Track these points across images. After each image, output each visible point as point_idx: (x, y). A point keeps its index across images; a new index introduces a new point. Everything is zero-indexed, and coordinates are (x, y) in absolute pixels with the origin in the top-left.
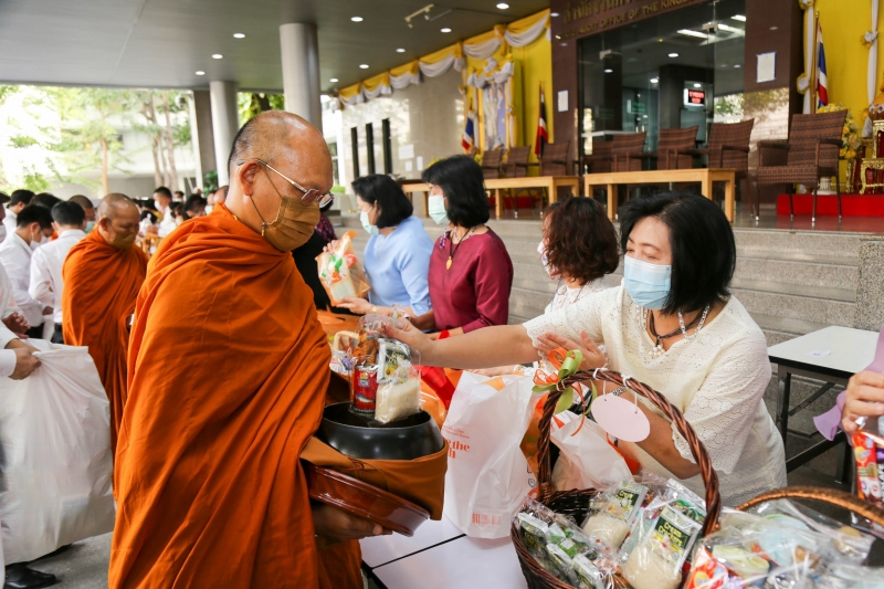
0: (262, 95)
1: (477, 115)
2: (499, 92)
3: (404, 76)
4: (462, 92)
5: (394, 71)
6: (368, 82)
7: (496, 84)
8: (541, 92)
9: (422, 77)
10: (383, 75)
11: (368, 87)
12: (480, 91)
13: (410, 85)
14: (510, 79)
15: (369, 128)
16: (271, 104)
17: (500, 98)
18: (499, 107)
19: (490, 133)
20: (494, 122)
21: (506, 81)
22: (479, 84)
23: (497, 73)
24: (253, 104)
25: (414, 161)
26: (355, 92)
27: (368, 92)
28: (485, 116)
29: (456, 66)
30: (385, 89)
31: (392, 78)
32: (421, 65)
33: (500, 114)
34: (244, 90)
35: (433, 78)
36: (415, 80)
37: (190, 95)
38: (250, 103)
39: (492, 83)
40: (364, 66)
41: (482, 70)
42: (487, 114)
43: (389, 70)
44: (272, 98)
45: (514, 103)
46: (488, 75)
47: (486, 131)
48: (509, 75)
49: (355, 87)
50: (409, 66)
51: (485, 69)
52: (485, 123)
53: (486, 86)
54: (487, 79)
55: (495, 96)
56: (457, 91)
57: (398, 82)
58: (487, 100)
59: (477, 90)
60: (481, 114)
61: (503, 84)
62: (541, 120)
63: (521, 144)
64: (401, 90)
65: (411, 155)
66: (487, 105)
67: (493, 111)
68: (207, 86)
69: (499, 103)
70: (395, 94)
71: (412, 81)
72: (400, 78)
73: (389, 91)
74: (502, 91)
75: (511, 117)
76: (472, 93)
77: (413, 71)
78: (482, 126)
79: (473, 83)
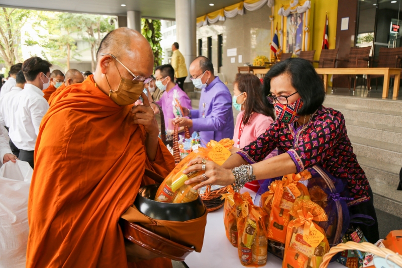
0: (150, 21)
1: (283, 32)
2: (298, 18)
3: (233, 11)
4: (271, 19)
5: (226, 8)
6: (210, 15)
7: (297, 14)
8: (327, 19)
9: (245, 11)
10: (220, 10)
11: (210, 17)
12: (285, 18)
13: (237, 15)
14: (308, 11)
15: (210, 39)
16: (154, 27)
17: (299, 22)
18: (298, 27)
19: (290, 43)
20: (294, 36)
21: (305, 12)
22: (286, 13)
23: (299, 7)
24: (145, 26)
25: (237, 58)
26: (203, 20)
27: (210, 20)
28: (288, 33)
29: (269, 4)
30: (221, 18)
31: (225, 11)
32: (245, 5)
33: (299, 31)
34: (143, 17)
35: (252, 11)
36: (241, 13)
37: (116, 19)
38: (144, 25)
39: (294, 13)
40: (212, 5)
41: (289, 6)
42: (289, 31)
43: (224, 8)
44: (155, 23)
45: (309, 25)
46: (292, 8)
47: (288, 41)
48: (308, 8)
49: (203, 17)
50: (238, 5)
51: (291, 5)
52: (288, 36)
53: (290, 15)
54: (292, 11)
55: (296, 21)
56: (269, 19)
57: (230, 14)
58: (290, 23)
59: (283, 17)
60: (285, 31)
61: (302, 14)
62: (326, 35)
63: (311, 49)
64: (230, 18)
65: (235, 54)
66: (289, 26)
67: (293, 30)
68: (126, 14)
69: (298, 25)
70: (227, 20)
71: (239, 13)
72: (230, 12)
73: (224, 19)
74: (301, 18)
75: (307, 33)
76: (279, 20)
77: (240, 7)
78: (285, 38)
79: (282, 13)
